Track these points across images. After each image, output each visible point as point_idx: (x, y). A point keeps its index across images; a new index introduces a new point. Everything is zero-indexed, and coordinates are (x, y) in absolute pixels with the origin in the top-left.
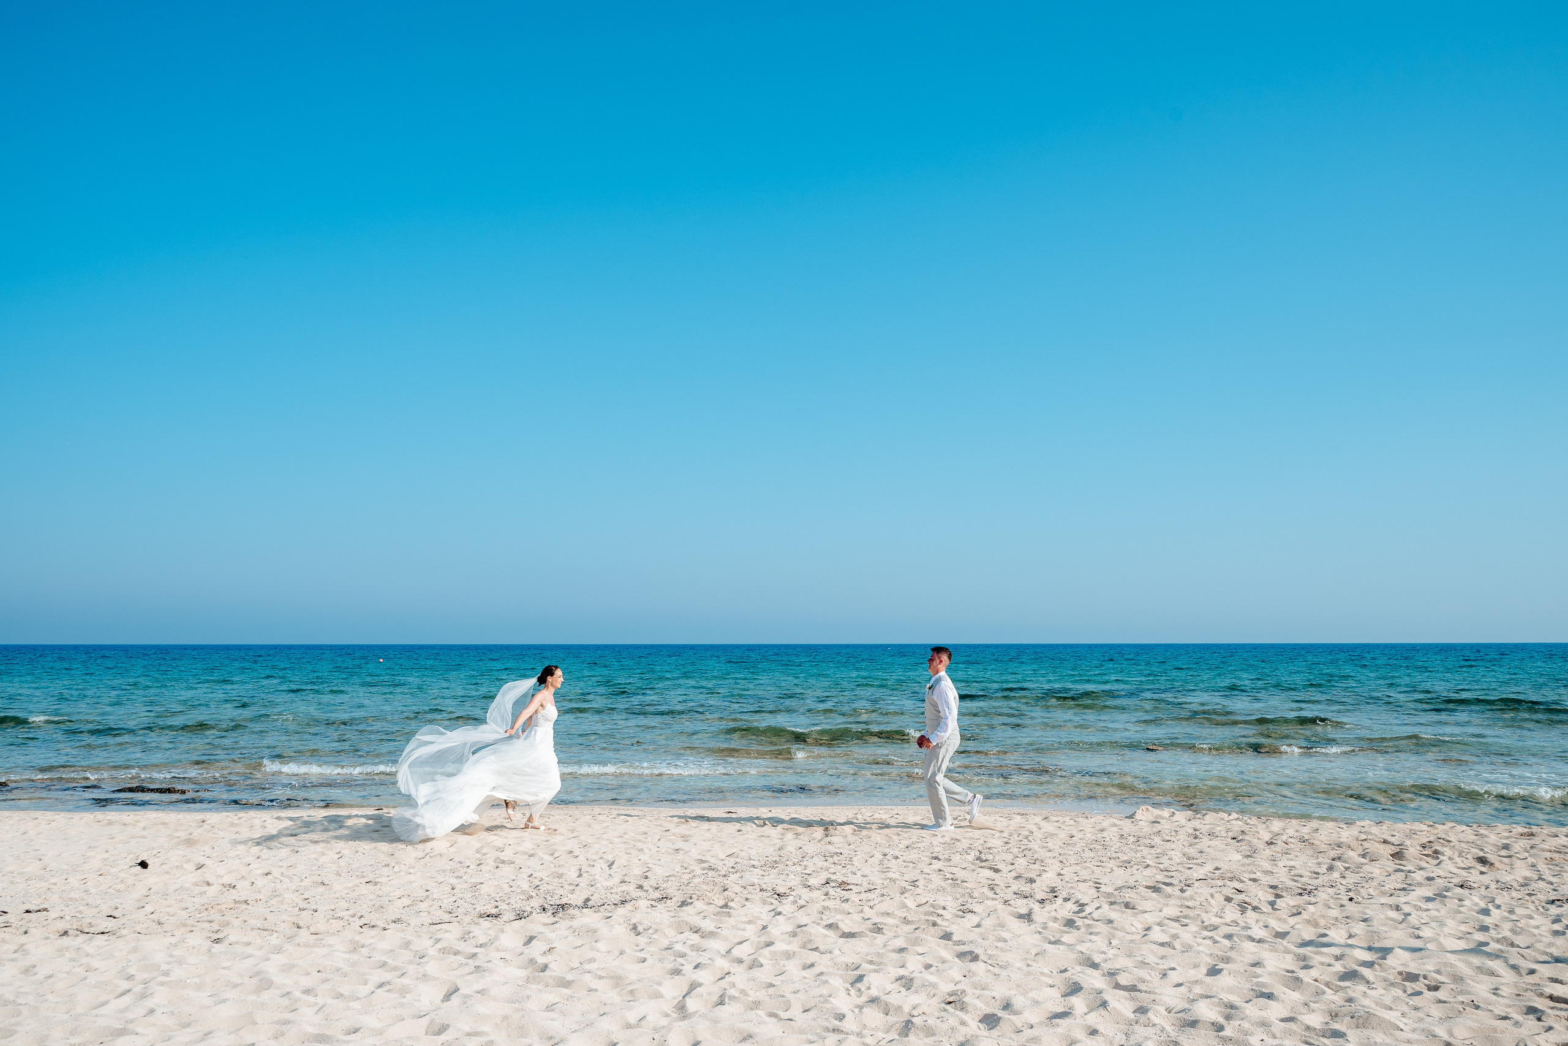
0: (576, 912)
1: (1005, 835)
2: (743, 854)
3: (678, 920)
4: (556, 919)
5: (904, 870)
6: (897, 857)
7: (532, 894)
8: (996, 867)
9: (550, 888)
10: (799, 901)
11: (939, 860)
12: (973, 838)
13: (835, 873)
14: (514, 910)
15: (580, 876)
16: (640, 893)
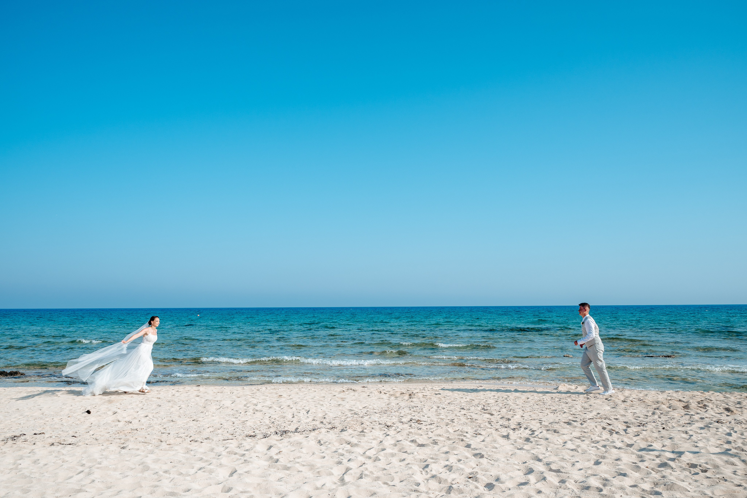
0: (291, 434)
1: (496, 397)
2: (370, 407)
3: (340, 438)
4: (282, 438)
5: (448, 414)
6: (444, 408)
7: (271, 426)
8: (491, 413)
9: (279, 423)
10: (397, 429)
11: (464, 409)
12: (480, 399)
13: (414, 416)
14: (262, 433)
15: (293, 417)
16: (322, 425)
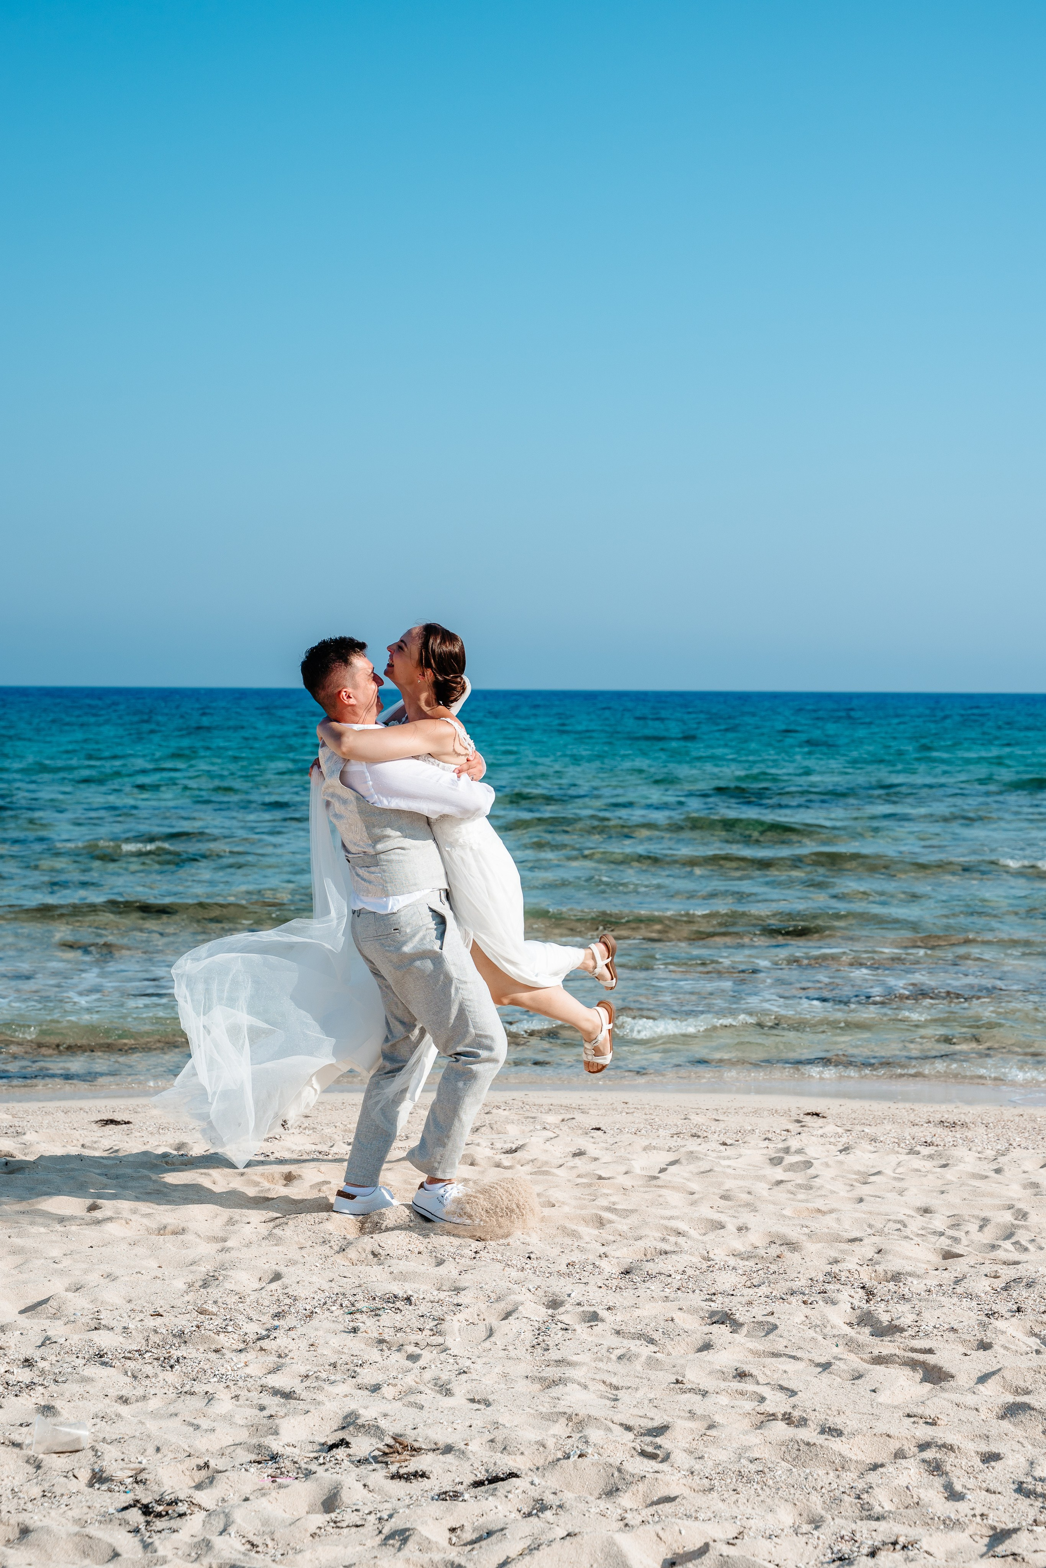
1: (939, 1222)
2: (78, 1303)
5: (620, 1374)
6: (594, 1317)
8: (930, 1359)
10: (219, 1542)
11: (736, 1326)
12: (838, 1239)
13: (376, 1388)
